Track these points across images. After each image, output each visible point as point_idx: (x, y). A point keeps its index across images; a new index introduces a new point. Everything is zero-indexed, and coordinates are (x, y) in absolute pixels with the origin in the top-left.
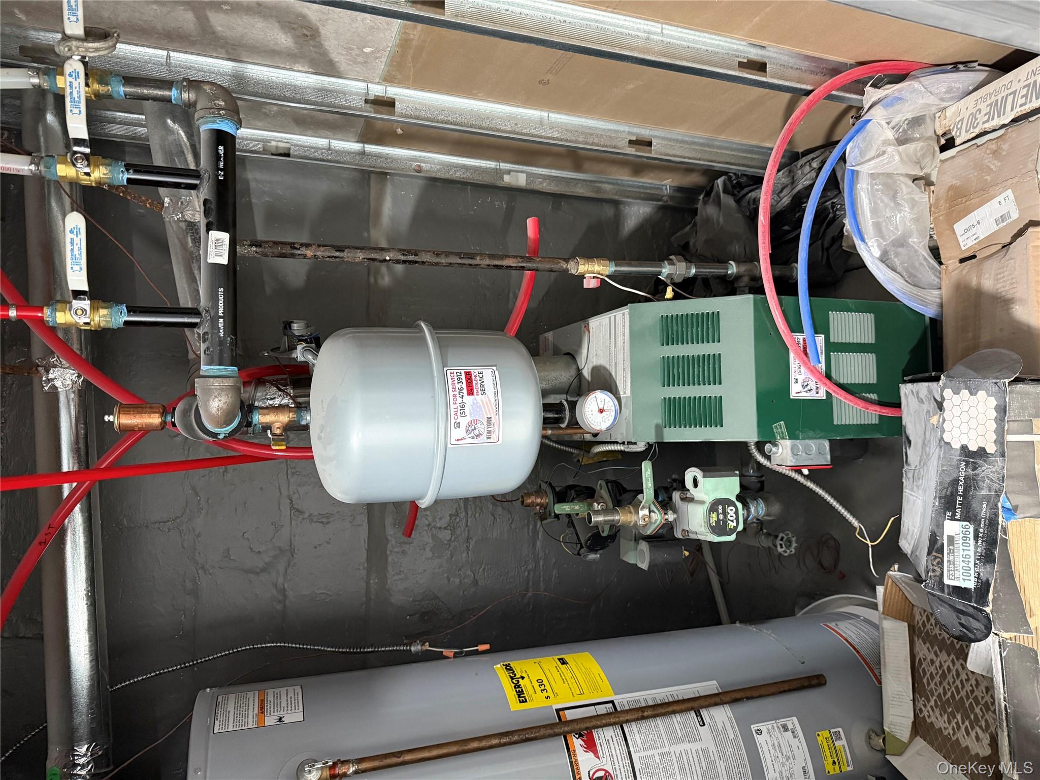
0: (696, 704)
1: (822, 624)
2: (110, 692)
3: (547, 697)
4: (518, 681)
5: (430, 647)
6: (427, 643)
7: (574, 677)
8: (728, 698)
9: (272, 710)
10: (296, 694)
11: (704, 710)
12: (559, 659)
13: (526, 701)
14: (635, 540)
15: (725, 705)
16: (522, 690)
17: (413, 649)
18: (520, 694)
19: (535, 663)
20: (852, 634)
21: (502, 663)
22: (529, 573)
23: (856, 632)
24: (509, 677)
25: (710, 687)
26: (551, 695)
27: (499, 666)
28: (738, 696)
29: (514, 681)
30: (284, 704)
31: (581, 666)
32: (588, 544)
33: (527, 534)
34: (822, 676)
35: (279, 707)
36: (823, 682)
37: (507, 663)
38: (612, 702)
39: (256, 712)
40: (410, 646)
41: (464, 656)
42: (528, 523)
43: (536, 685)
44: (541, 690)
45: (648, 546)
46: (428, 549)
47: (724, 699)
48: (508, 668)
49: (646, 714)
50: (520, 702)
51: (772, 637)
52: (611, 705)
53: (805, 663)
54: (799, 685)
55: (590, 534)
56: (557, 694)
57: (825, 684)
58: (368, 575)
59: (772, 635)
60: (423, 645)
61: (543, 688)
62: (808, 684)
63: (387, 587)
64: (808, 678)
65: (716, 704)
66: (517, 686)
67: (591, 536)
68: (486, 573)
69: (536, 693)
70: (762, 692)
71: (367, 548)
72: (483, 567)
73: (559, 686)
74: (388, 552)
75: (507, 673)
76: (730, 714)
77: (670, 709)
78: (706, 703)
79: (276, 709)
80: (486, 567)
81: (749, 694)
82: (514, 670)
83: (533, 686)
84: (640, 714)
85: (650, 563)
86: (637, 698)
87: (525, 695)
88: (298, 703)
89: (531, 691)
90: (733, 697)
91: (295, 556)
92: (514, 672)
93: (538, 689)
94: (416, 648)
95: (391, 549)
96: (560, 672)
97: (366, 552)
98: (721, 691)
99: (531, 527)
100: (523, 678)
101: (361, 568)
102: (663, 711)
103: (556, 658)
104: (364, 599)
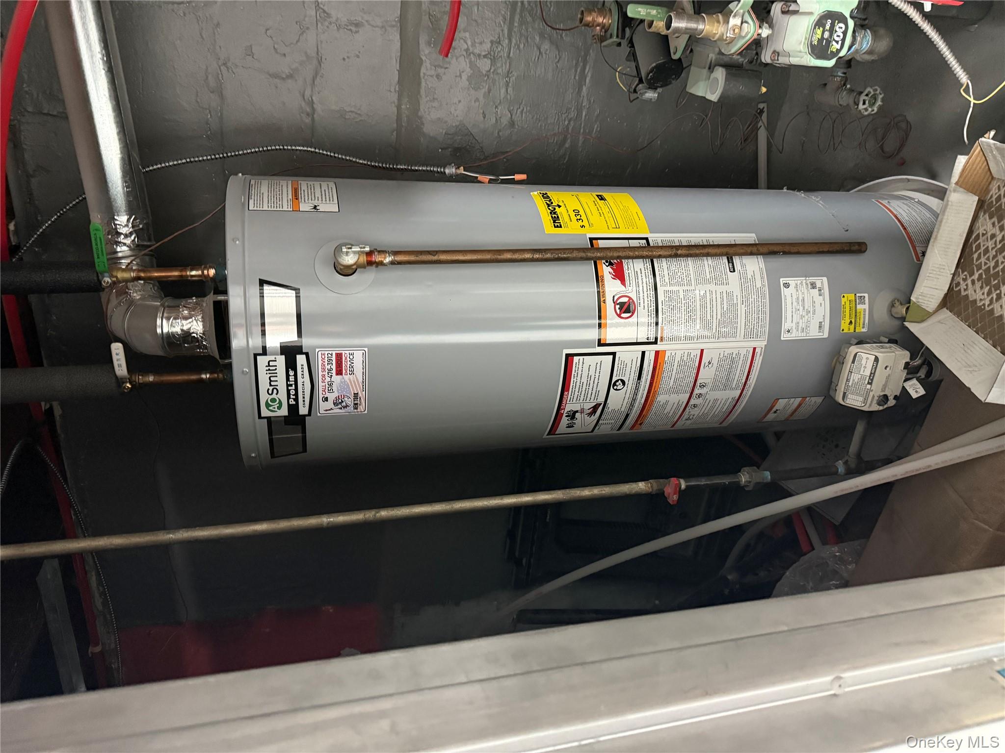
0: (731, 250)
1: (873, 200)
2: (144, 173)
3: (583, 226)
4: (555, 209)
5: (464, 171)
6: (462, 168)
7: (611, 211)
8: (765, 250)
9: (306, 198)
10: (330, 189)
11: (737, 257)
12: (598, 196)
13: (561, 227)
14: (709, 68)
15: (759, 256)
16: (558, 216)
17: (447, 171)
18: (555, 219)
19: (573, 195)
20: (903, 213)
21: (539, 192)
22: (569, 121)
23: (907, 211)
24: (545, 204)
25: (749, 238)
26: (586, 224)
27: (536, 193)
28: (776, 249)
29: (550, 208)
30: (318, 194)
31: (620, 204)
32: (649, 77)
33: (573, 78)
34: (864, 244)
35: (313, 196)
36: (863, 250)
37: (544, 192)
38: (647, 239)
39: (290, 197)
40: (444, 169)
41: (499, 183)
42: (576, 64)
43: (572, 214)
44: (577, 219)
45: (724, 73)
46: (464, 77)
47: (762, 250)
48: (545, 196)
49: (679, 252)
50: (555, 227)
51: (820, 203)
52: (645, 241)
53: (849, 231)
54: (838, 249)
55: (654, 65)
56: (592, 224)
57: (865, 251)
58: (399, 99)
59: (821, 202)
60: (458, 168)
61: (578, 217)
62: (848, 248)
63: (420, 114)
64: (850, 243)
65: (752, 254)
66: (553, 212)
67: (655, 67)
68: (524, 115)
69: (571, 221)
70: (801, 249)
71: (398, 69)
72: (521, 108)
73: (594, 218)
74: (422, 75)
75: (543, 200)
76: (762, 265)
77: (706, 251)
78: (742, 251)
79: (310, 198)
80: (525, 109)
81: (787, 249)
82: (551, 198)
83: (569, 215)
84: (674, 252)
85: (722, 93)
86: (673, 239)
87: (561, 221)
88: (333, 197)
89: (567, 219)
90: (770, 249)
91: (322, 65)
92: (551, 200)
93: (574, 218)
94: (450, 170)
95: (425, 71)
96: (598, 206)
97: (397, 72)
98: (757, 243)
99: (579, 70)
100: (559, 206)
101: (393, 90)
102: (698, 252)
103: (594, 194)
104: (395, 125)
